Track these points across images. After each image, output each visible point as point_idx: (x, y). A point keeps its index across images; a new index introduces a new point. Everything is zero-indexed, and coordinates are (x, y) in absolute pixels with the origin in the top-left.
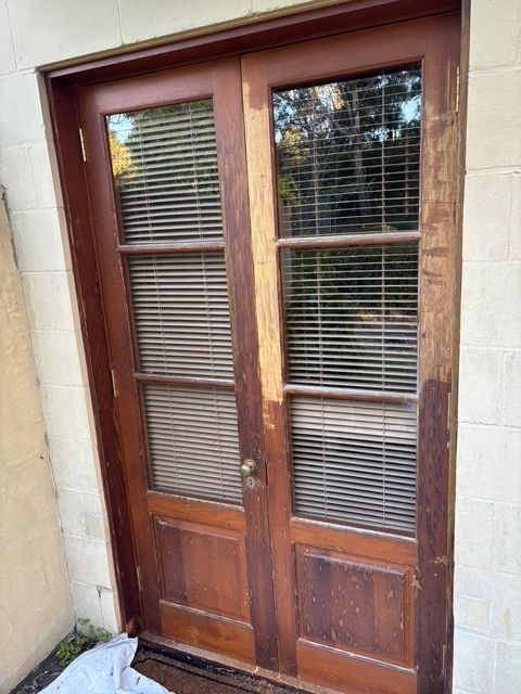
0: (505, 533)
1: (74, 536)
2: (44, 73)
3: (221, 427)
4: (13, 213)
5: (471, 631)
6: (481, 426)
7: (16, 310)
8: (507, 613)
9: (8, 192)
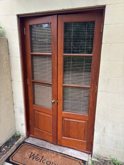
0: (105, 113)
1: (17, 113)
2: (18, 16)
3: (49, 93)
4: (9, 44)
5: (97, 132)
6: (102, 92)
7: (8, 65)
8: (104, 128)
9: (8, 40)
